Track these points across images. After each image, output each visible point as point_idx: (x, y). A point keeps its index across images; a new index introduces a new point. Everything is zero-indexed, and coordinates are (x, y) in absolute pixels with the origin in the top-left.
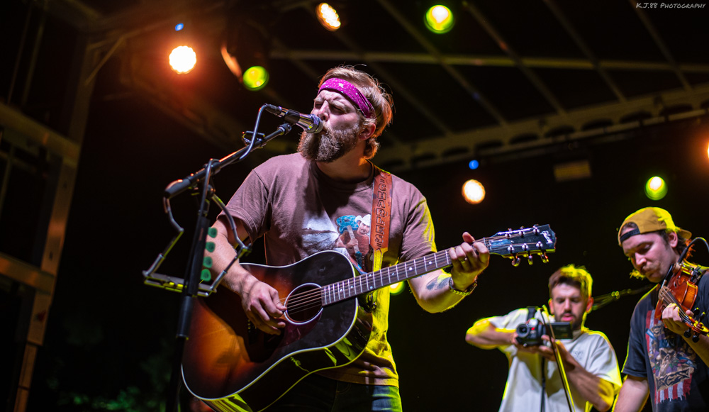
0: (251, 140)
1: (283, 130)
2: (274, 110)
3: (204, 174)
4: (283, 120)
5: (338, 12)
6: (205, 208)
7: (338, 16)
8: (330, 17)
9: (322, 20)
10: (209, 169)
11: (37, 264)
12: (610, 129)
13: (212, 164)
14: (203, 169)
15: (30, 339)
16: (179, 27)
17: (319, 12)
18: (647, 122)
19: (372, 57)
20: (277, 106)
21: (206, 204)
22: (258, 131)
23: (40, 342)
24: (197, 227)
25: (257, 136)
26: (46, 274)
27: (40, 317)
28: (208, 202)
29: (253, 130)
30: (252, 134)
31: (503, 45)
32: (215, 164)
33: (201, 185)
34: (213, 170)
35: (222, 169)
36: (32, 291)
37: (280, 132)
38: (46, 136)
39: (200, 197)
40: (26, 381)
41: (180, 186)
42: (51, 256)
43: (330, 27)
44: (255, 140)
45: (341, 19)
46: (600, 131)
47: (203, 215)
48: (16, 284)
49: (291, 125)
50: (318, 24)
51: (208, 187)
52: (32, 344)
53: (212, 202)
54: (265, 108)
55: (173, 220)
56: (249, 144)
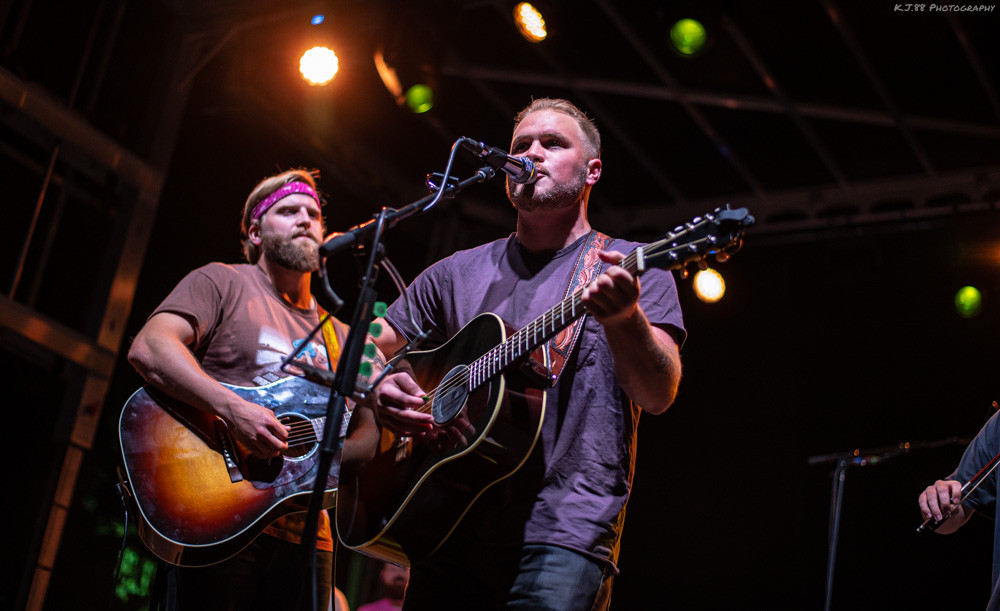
0: (439, 185)
1: (484, 175)
2: (473, 146)
3: (375, 226)
4: (485, 161)
5: (544, 18)
6: (372, 276)
7: (544, 23)
8: (533, 22)
9: (521, 26)
10: (381, 221)
11: (92, 335)
12: (910, 214)
13: (386, 214)
14: (373, 221)
15: (76, 438)
16: (318, 20)
17: (518, 15)
18: (964, 208)
19: (583, 84)
20: (479, 141)
21: (374, 269)
22: (450, 174)
23: (88, 445)
24: (360, 300)
25: (449, 181)
26: (103, 350)
27: (90, 410)
28: (376, 267)
29: (444, 173)
30: (442, 178)
31: (770, 82)
32: (391, 214)
33: (369, 244)
34: (387, 222)
35: (398, 223)
36: (81, 372)
37: (479, 178)
38: (116, 157)
39: (366, 260)
40: (65, 496)
41: (341, 241)
42: (112, 327)
43: (531, 36)
44: (446, 186)
45: (548, 27)
46: (896, 215)
47: (369, 285)
48: (61, 361)
49: (494, 169)
50: (516, 31)
51: (379, 246)
52: (77, 447)
53: (382, 267)
54: (462, 143)
55: (329, 288)
56: (436, 191)
